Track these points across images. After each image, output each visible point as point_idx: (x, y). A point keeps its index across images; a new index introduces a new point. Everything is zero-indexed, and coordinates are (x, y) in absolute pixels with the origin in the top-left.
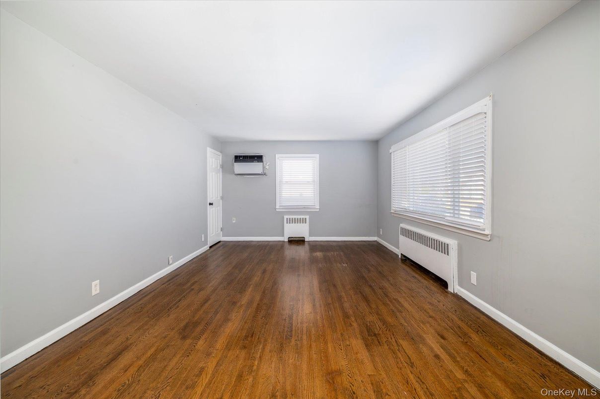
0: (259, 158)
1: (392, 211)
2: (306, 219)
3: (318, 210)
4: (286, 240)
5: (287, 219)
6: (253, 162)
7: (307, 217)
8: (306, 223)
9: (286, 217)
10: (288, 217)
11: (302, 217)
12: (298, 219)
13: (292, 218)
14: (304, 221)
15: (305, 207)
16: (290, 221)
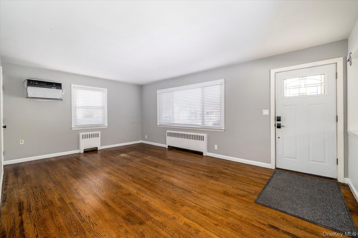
0: (58, 86)
1: (158, 125)
2: (98, 134)
3: (107, 127)
4: (82, 152)
5: (83, 135)
6: (51, 88)
7: (99, 133)
8: (98, 136)
9: (81, 134)
10: (84, 134)
11: (95, 133)
12: (92, 135)
13: (87, 134)
14: (97, 135)
15: (97, 126)
16: (85, 137)
